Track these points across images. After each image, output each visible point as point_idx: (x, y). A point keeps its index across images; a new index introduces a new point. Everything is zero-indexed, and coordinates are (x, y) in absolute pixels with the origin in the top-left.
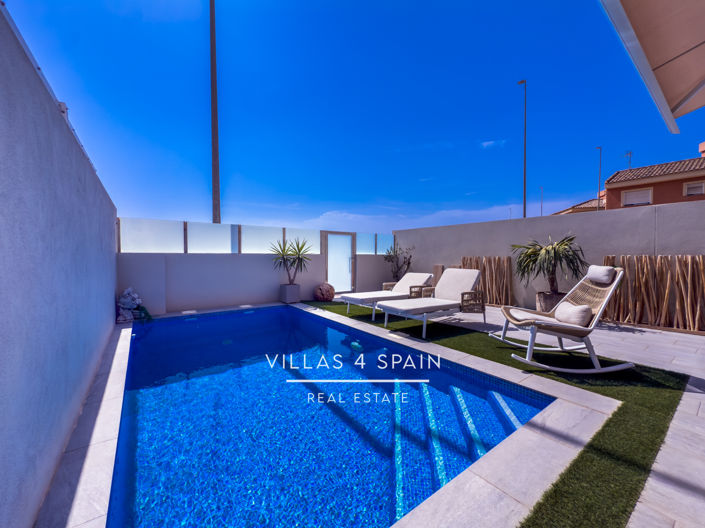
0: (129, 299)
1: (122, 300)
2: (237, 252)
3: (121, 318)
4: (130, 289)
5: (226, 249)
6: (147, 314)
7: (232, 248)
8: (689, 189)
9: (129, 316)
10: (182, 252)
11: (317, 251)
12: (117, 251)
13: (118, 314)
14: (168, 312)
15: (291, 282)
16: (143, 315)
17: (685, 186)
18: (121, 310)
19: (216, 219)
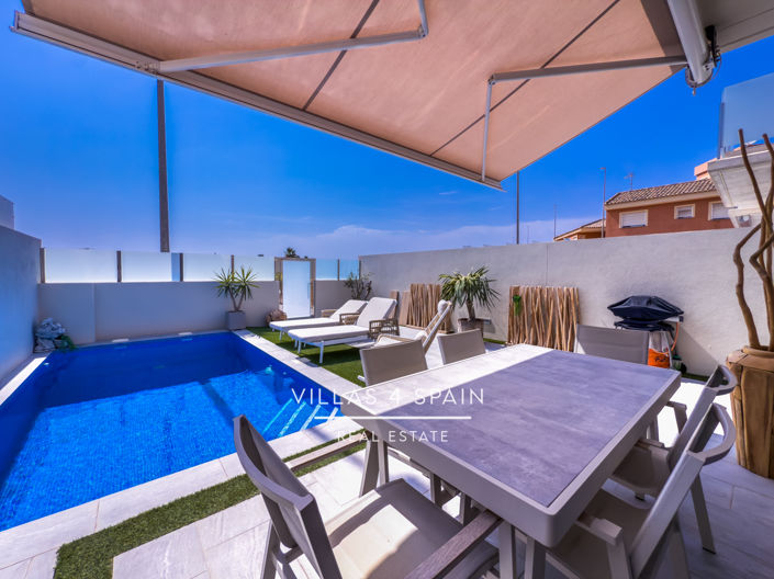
0: (48, 329)
1: (40, 330)
2: (178, 280)
3: (39, 348)
4: (50, 320)
5: (166, 277)
6: (70, 343)
7: (173, 277)
8: (679, 212)
9: (49, 345)
10: (115, 281)
11: (271, 278)
12: (39, 282)
13: (36, 344)
14: (97, 341)
15: (237, 309)
16: (66, 344)
17: (676, 209)
18: (40, 341)
19: (165, 247)
